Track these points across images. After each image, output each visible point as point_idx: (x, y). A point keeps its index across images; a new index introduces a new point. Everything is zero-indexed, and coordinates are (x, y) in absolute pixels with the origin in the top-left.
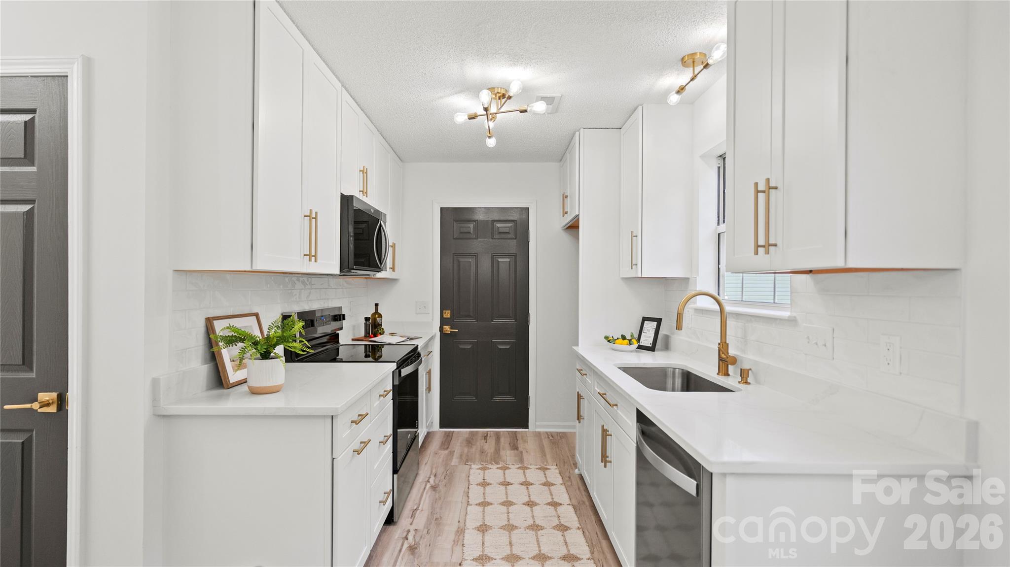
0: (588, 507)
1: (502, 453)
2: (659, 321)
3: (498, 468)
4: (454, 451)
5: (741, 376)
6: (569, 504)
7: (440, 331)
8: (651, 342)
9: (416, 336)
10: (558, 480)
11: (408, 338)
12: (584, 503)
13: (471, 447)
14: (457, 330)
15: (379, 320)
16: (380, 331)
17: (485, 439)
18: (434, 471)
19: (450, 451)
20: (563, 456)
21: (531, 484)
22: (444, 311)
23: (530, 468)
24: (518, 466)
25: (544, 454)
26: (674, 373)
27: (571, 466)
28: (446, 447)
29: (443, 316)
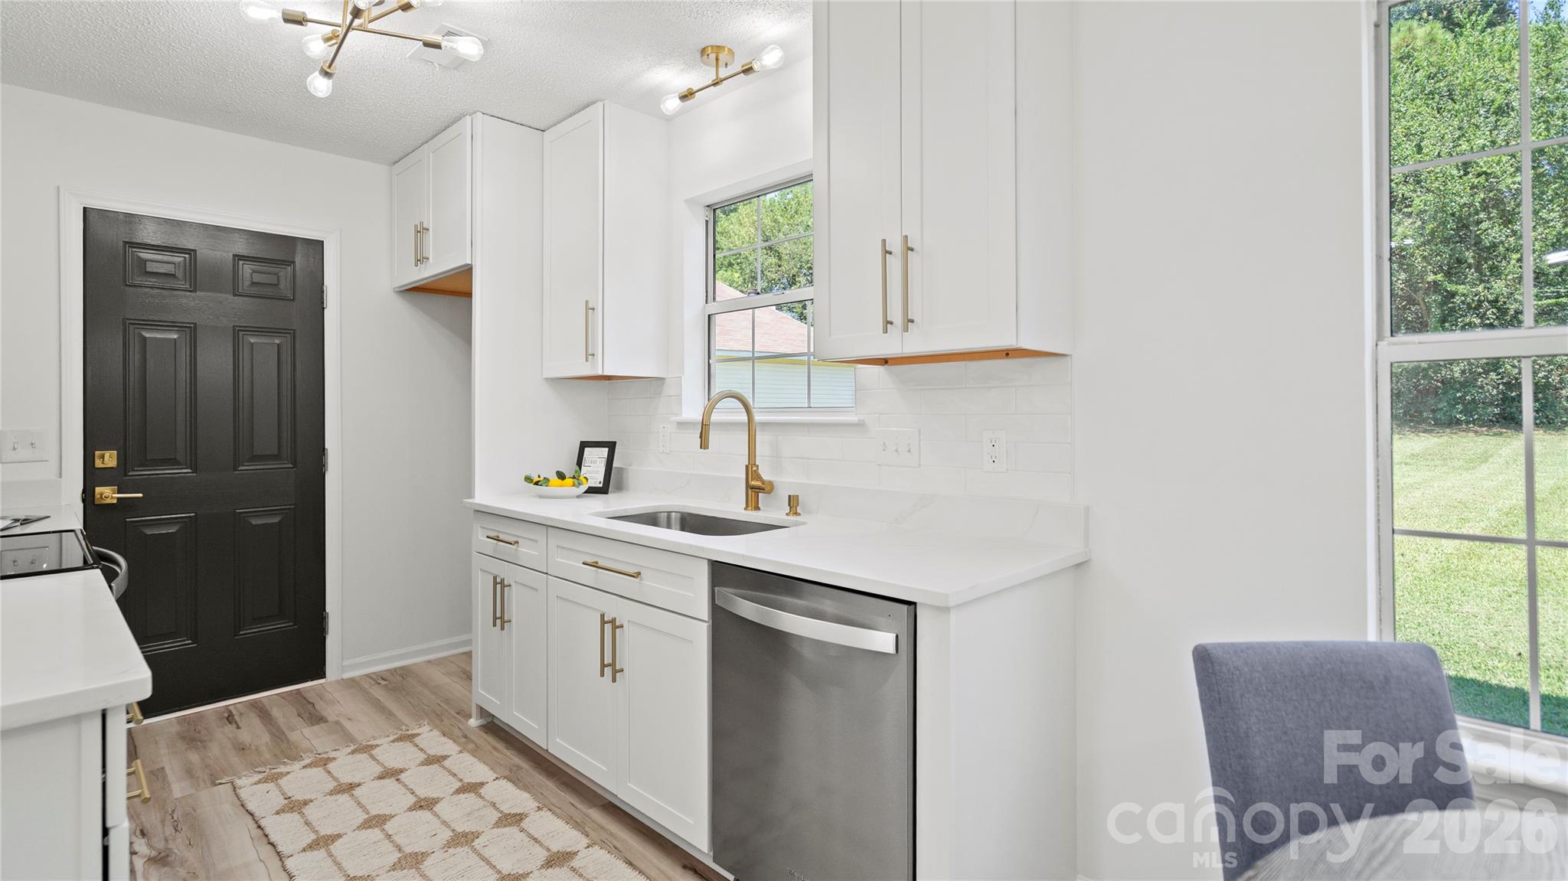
0: (531, 771)
1: (294, 736)
2: (611, 446)
3: (304, 767)
4: (163, 768)
5: (789, 505)
6: (497, 778)
7: (83, 500)
8: (601, 479)
10: (448, 747)
12: (519, 767)
13: (205, 747)
14: (141, 495)
17: (230, 723)
20: (428, 706)
21: (402, 771)
22: (97, 452)
23: (378, 746)
24: (349, 750)
25: (389, 715)
26: (669, 518)
27: (455, 717)
29: (94, 466)
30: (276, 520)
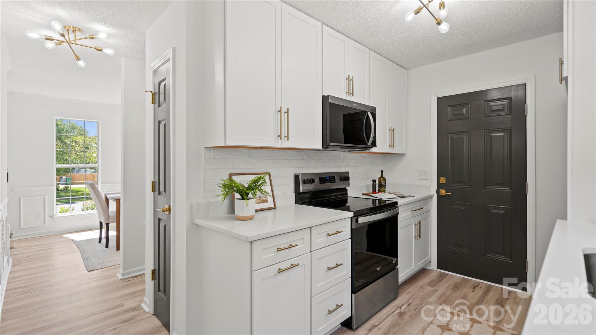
4: (438, 290)
7: (437, 193)
9: (410, 195)
11: (399, 196)
13: (456, 291)
14: (451, 194)
15: (383, 182)
16: (381, 190)
17: (474, 288)
18: (410, 301)
19: (435, 290)
22: (440, 178)
28: (433, 285)
29: (439, 182)
30: (502, 212)
